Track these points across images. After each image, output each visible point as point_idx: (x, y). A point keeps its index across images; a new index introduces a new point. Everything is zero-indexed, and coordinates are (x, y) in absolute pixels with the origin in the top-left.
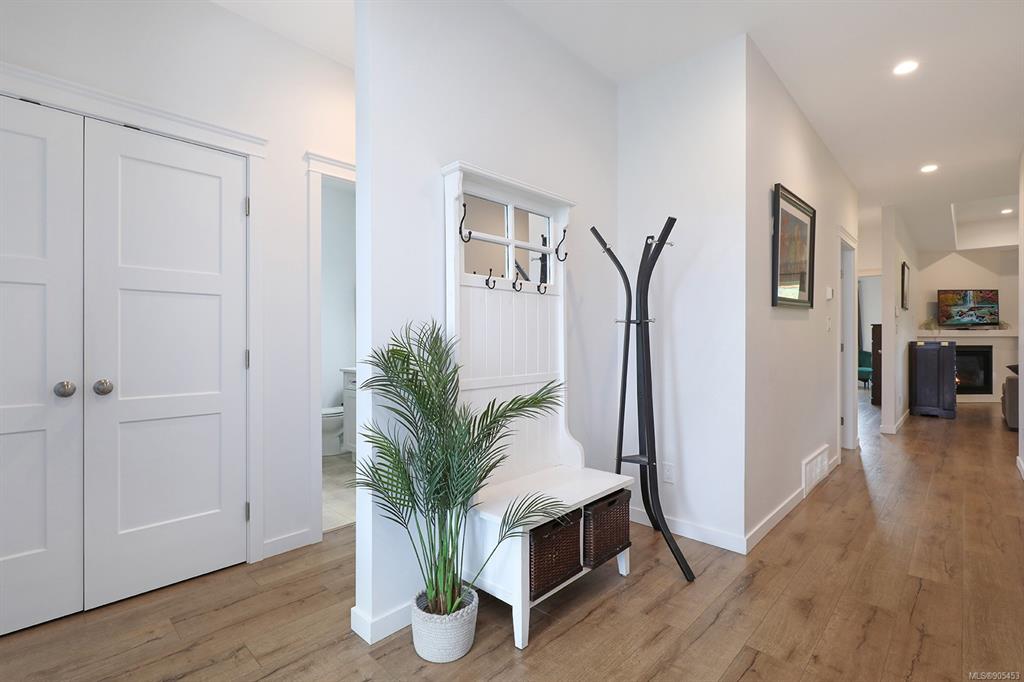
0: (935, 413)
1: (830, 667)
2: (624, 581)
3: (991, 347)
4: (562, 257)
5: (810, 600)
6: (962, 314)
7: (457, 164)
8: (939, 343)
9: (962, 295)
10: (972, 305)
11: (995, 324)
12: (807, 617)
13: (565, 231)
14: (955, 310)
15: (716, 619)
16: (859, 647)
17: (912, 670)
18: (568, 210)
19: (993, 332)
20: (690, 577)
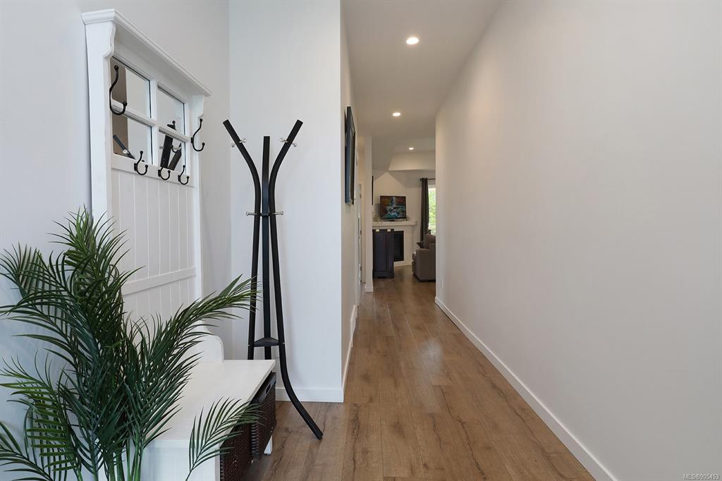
0: (384, 276)
1: (436, 468)
2: (271, 460)
3: (403, 232)
4: (198, 146)
5: (398, 423)
6: (391, 211)
7: (110, 13)
8: (386, 230)
9: (390, 198)
10: (395, 206)
11: (404, 217)
12: (404, 437)
13: (201, 120)
14: (388, 208)
15: (355, 464)
16: (441, 447)
17: (471, 449)
18: (204, 99)
19: (404, 223)
20: (318, 434)
